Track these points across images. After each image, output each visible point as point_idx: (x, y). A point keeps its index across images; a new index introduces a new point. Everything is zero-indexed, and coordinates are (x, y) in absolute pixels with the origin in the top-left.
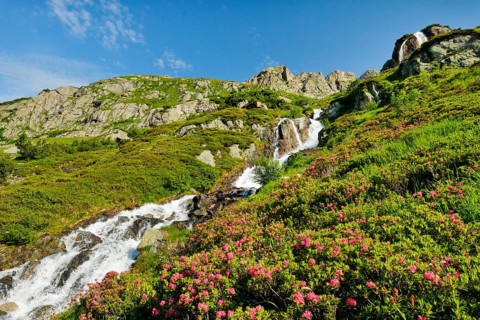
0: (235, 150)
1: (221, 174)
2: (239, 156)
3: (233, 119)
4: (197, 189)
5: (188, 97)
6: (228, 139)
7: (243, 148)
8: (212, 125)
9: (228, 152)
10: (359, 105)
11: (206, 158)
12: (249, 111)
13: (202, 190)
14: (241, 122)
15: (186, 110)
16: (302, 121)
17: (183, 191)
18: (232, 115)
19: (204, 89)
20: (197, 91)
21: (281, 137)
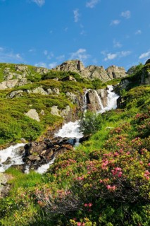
0: (55, 110)
1: (45, 127)
2: (58, 114)
3: (52, 87)
4: (26, 138)
5: (11, 77)
6: (50, 101)
7: (61, 108)
8: (36, 91)
9: (50, 111)
10: (144, 81)
11: (32, 114)
12: (64, 83)
13: (31, 139)
14: (58, 90)
15: (9, 85)
16: (102, 91)
17: (15, 140)
18: (51, 85)
19: (23, 71)
20: (18, 73)
21: (88, 102)
